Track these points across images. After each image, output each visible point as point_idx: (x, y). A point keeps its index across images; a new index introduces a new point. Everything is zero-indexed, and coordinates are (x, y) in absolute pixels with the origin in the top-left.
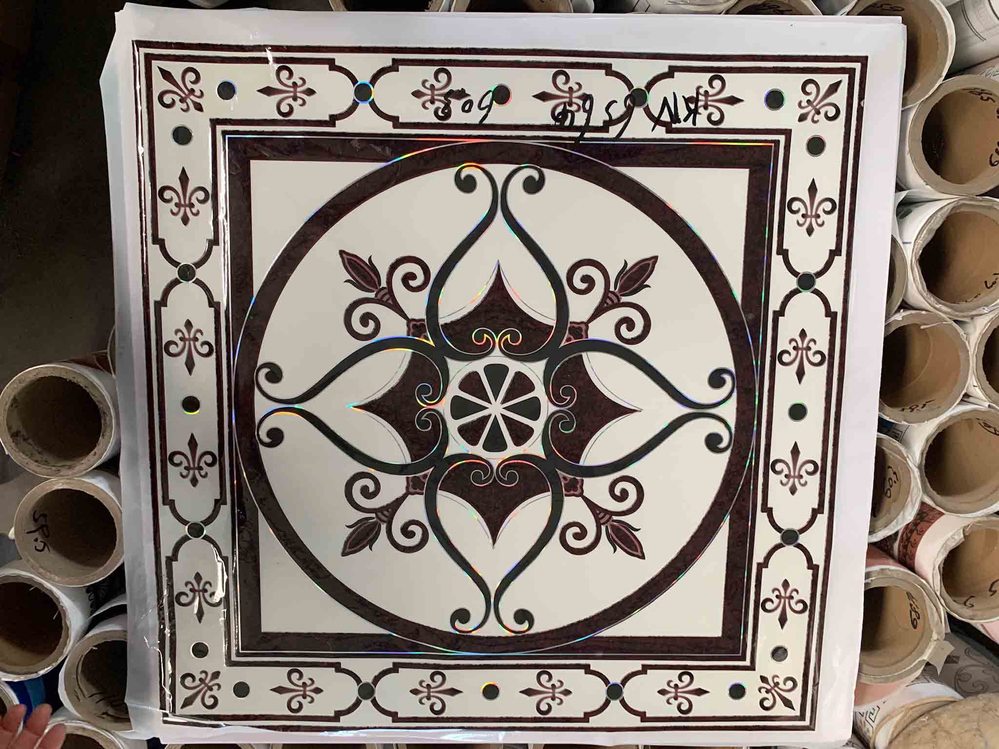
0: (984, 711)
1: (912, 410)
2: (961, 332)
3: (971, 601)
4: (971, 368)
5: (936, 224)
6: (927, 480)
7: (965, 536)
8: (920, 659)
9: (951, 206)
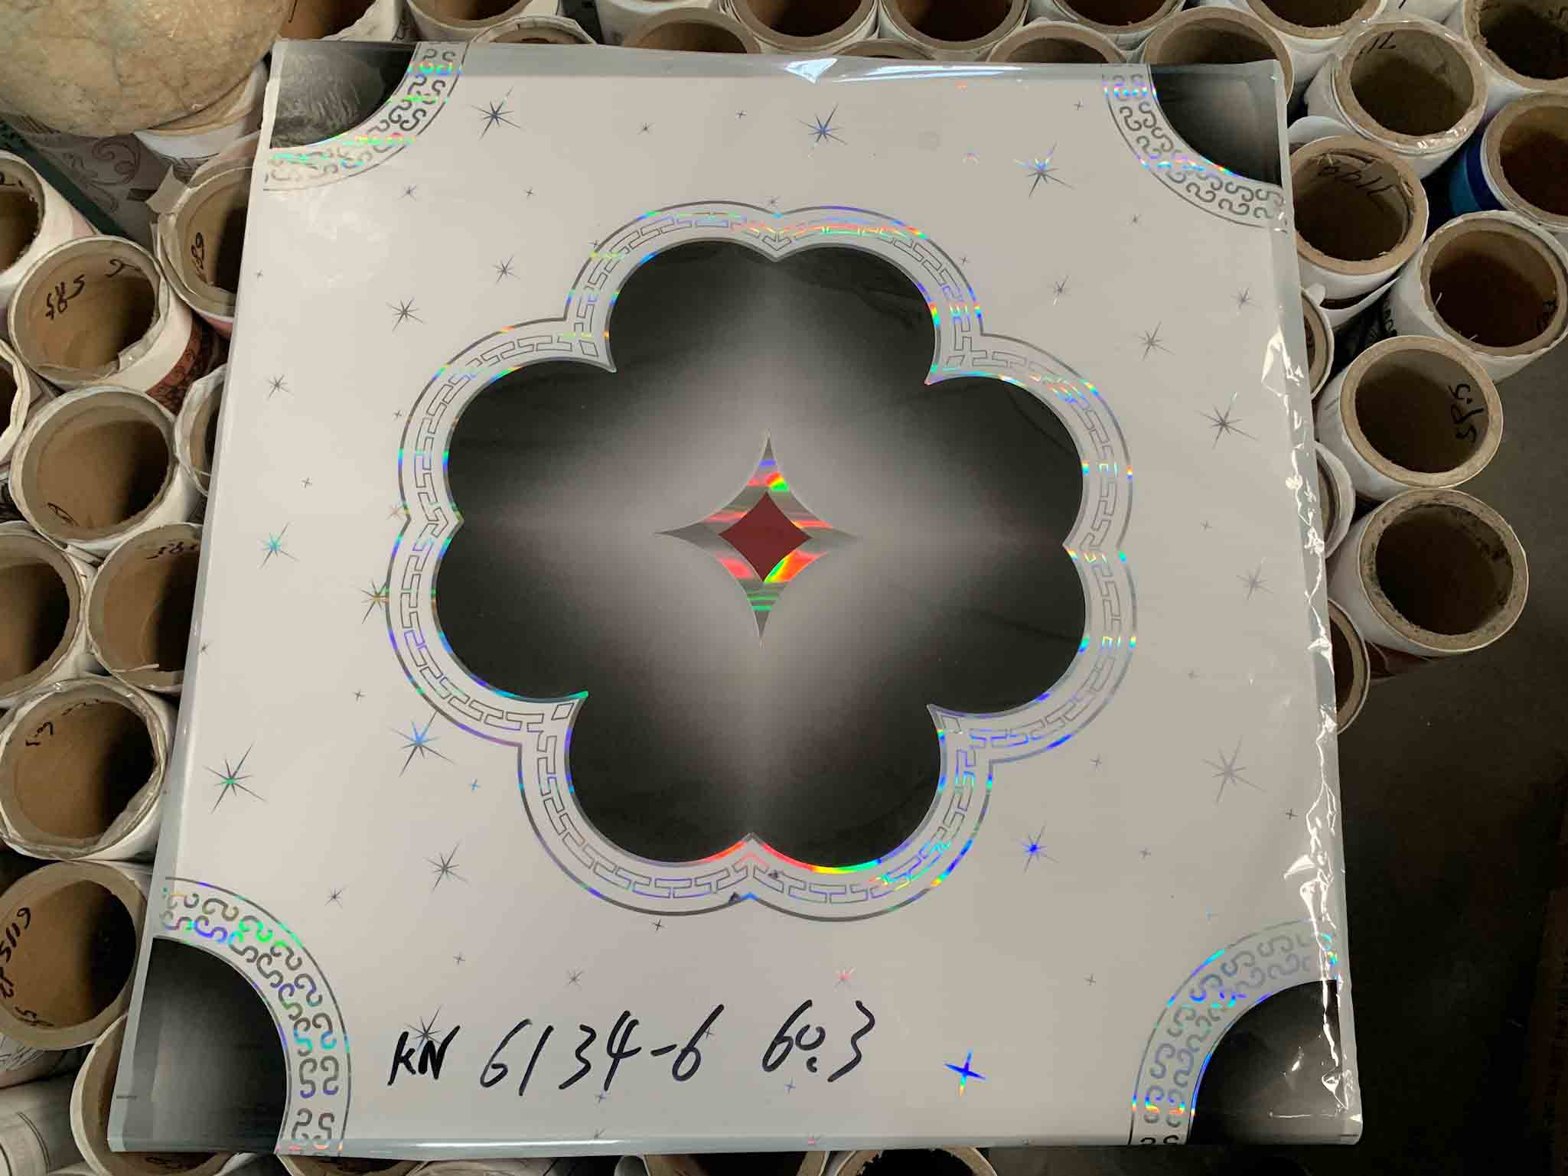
1: (178, 547)
2: (98, 655)
3: (113, 269)
4: (88, 603)
5: (124, 819)
6: (167, 442)
7: (116, 358)
8: (196, 188)
9: (100, 846)
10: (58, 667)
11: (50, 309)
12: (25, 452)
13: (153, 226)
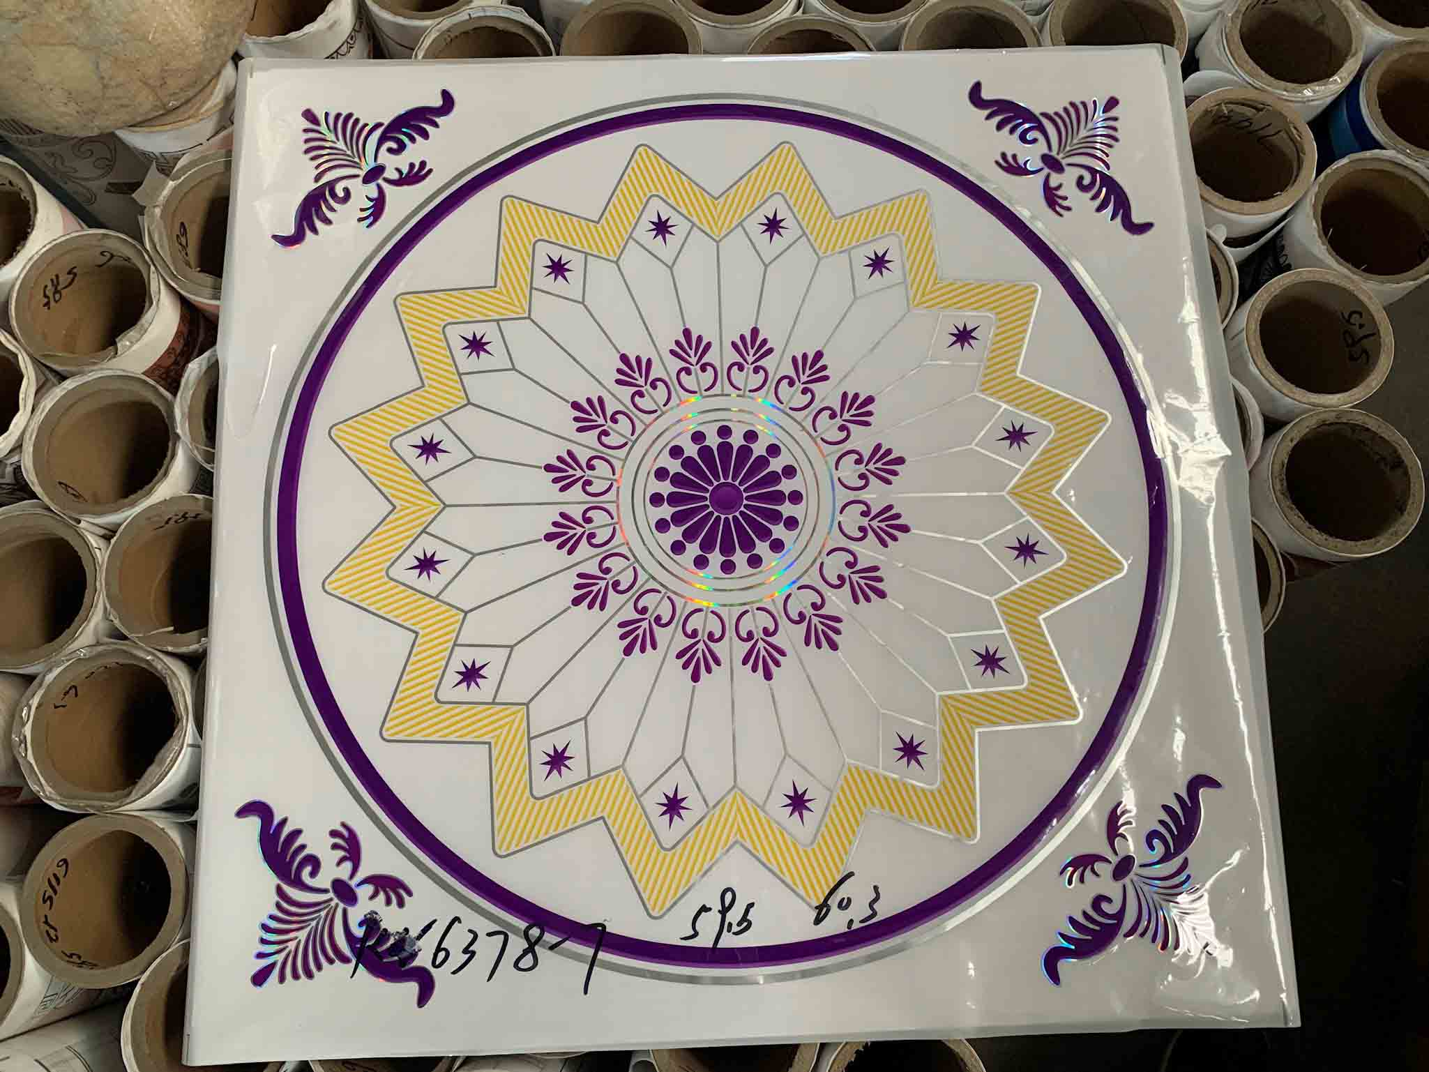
0: (94, 112)
1: (184, 516)
2: (117, 622)
3: (104, 259)
4: (104, 575)
5: (153, 771)
6: (167, 420)
7: (114, 343)
8: (179, 181)
9: (128, 799)
10: (81, 633)
11: (46, 300)
12: (34, 437)
13: (140, 218)
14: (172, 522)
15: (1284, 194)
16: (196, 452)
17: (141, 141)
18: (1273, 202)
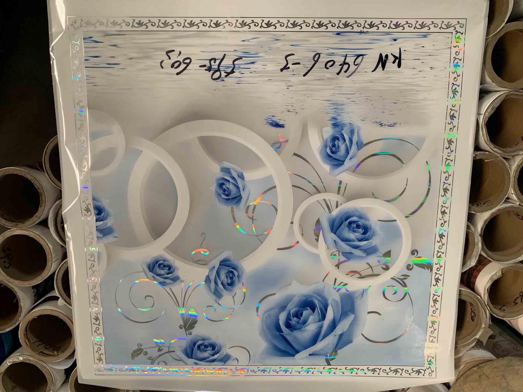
0: (508, 366)
1: (478, 205)
2: (507, 164)
3: (504, 308)
4: (511, 183)
5: (497, 104)
6: (484, 243)
7: (502, 274)
8: (474, 338)
9: (505, 95)
10: (521, 160)
13: (491, 323)
14: (483, 203)
15: (33, 317)
16: (473, 230)
17: (487, 355)
18: (38, 314)
